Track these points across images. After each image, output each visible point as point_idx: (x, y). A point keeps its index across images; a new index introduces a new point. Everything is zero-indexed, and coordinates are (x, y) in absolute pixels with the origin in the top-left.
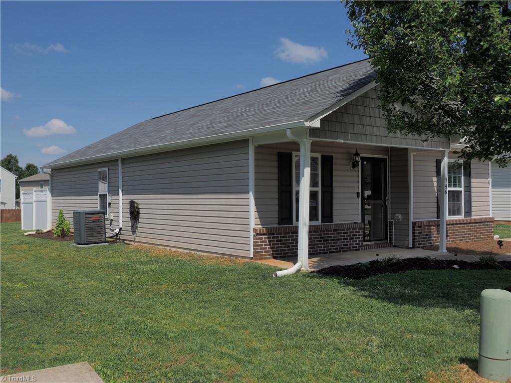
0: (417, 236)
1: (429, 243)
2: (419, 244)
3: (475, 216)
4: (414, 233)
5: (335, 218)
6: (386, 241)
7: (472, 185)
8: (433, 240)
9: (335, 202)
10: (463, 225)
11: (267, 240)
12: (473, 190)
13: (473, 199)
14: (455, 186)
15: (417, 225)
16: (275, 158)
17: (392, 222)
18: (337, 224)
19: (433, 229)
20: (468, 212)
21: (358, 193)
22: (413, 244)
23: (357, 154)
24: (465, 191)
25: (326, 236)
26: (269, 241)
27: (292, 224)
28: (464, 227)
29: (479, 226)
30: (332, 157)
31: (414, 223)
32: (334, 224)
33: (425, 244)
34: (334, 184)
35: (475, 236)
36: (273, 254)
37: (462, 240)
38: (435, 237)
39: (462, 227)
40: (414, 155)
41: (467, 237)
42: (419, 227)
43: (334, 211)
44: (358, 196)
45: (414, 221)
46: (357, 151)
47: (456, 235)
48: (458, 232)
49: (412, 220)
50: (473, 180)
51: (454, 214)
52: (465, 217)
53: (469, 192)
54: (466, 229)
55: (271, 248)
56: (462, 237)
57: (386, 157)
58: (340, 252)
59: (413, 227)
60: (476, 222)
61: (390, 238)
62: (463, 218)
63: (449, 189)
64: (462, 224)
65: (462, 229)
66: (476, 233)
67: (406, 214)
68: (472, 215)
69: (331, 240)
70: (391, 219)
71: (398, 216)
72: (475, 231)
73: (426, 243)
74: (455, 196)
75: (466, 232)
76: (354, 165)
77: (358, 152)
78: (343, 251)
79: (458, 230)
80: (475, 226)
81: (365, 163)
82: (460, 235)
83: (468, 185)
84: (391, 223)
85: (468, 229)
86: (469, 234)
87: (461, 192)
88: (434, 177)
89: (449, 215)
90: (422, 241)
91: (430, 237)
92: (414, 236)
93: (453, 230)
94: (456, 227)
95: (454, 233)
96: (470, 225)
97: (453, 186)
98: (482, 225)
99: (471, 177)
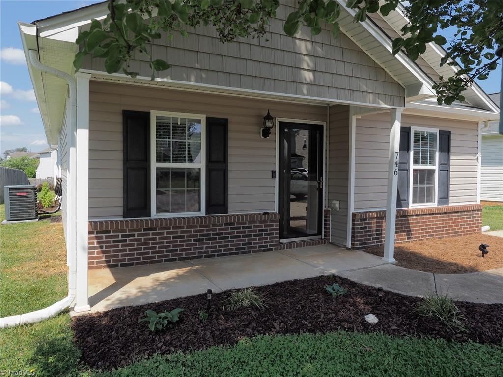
0: (358, 233)
1: (377, 242)
2: (361, 244)
3: (455, 202)
4: (353, 229)
5: (230, 206)
6: (320, 236)
7: (452, 162)
9: (230, 184)
10: (434, 216)
11: (95, 241)
12: (452, 168)
13: (452, 181)
14: (424, 163)
15: (358, 217)
16: (120, 119)
17: (329, 210)
18: (234, 216)
20: (445, 198)
21: (273, 173)
22: (353, 244)
23: (269, 117)
24: (440, 170)
25: (211, 232)
26: (99, 243)
27: (150, 217)
28: (437, 218)
29: (459, 216)
30: (227, 120)
31: (354, 215)
32: (229, 216)
33: (371, 243)
34: (230, 159)
35: (452, 230)
36: (108, 261)
37: (433, 235)
40: (357, 120)
41: (440, 231)
42: (361, 220)
43: (229, 197)
44: (273, 176)
45: (354, 212)
46: (268, 113)
47: (423, 229)
48: (427, 225)
49: (352, 210)
50: (452, 157)
51: (422, 201)
52: (439, 203)
53: (447, 172)
54: (439, 221)
55: (103, 252)
56: (433, 232)
57: (324, 124)
58: (237, 253)
59: (353, 221)
60: (456, 211)
61: (325, 232)
62: (436, 206)
63: (413, 167)
64: (433, 214)
65: (433, 221)
66: (455, 226)
67: (345, 201)
68: (450, 202)
69: (221, 238)
70: (328, 207)
71: (335, 204)
72: (453, 223)
73: (374, 242)
74: (424, 177)
75: (440, 224)
76: (266, 133)
77: (271, 114)
78: (242, 253)
79: (426, 222)
80: (453, 216)
81: (286, 130)
82: (429, 229)
83: (446, 163)
84: (327, 212)
85: (443, 220)
86: (443, 227)
87: (434, 171)
89: (414, 202)
90: (366, 240)
92: (353, 233)
93: (419, 223)
94: (424, 219)
95: (420, 226)
96: (445, 215)
97: (422, 163)
98: (464, 215)
99: (451, 152)
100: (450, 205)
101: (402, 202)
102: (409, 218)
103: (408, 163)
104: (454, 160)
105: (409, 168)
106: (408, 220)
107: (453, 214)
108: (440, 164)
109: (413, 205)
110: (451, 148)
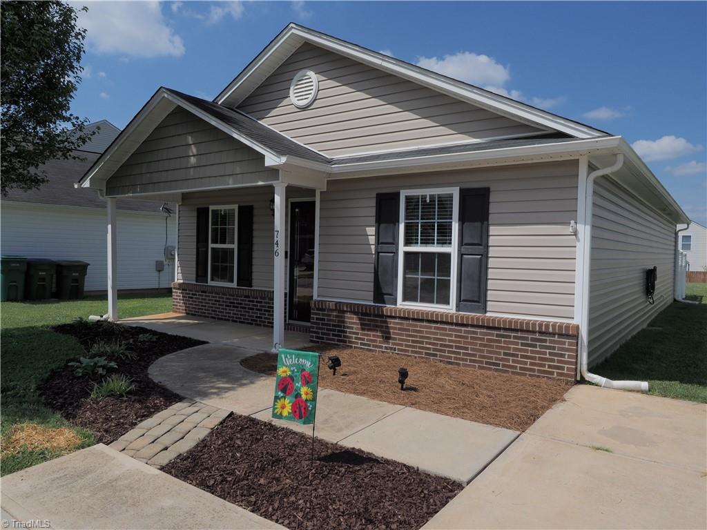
0: (314, 323)
1: (339, 341)
5: (254, 282)
7: (492, 241)
8: (348, 337)
10: (439, 325)
12: (495, 251)
13: (494, 273)
14: (427, 242)
18: (255, 290)
19: (352, 318)
20: (474, 301)
21: (287, 253)
26: (183, 296)
30: (252, 207)
32: (250, 289)
33: (329, 340)
34: (254, 241)
36: (186, 310)
38: (357, 333)
48: (422, 337)
49: (315, 296)
50: (493, 230)
51: (427, 299)
52: (458, 308)
53: (479, 257)
55: (185, 303)
56: (435, 350)
60: (492, 327)
62: (452, 312)
63: (404, 249)
64: (436, 322)
68: (487, 309)
69: (242, 308)
73: (333, 341)
78: (256, 325)
83: (477, 241)
87: (447, 255)
88: (371, 226)
91: (344, 332)
93: (408, 330)
94: (416, 326)
97: (421, 243)
99: (490, 223)
100: (488, 314)
101: (385, 296)
102: (389, 320)
103: (395, 243)
104: (498, 235)
105: (397, 249)
106: (386, 322)
107: (485, 331)
108: (461, 243)
109: (404, 303)
110: (491, 217)
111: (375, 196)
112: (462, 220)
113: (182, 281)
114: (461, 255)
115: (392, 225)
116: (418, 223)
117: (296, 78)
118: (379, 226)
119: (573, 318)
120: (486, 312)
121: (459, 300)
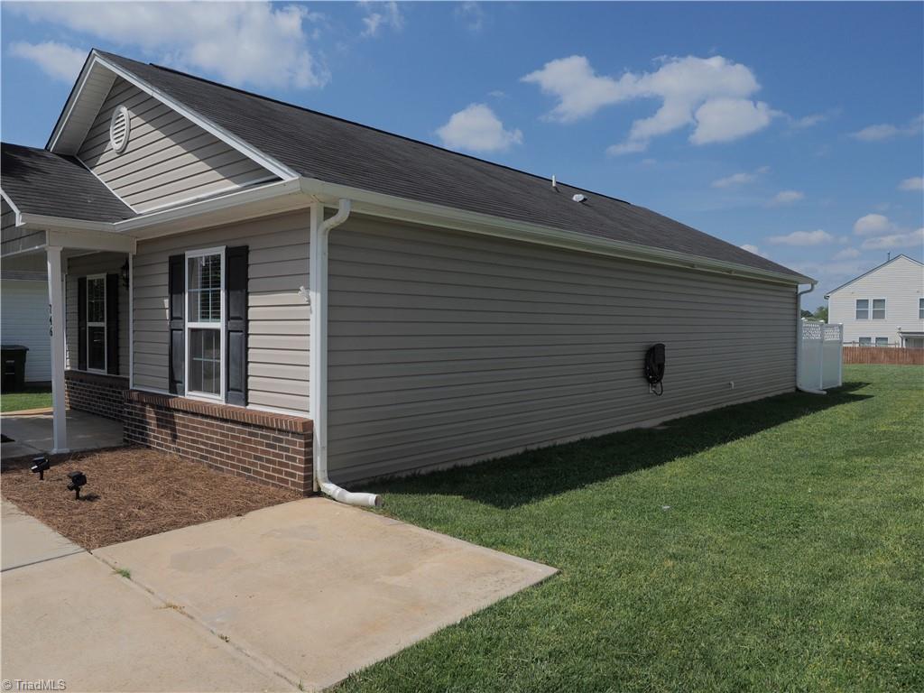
1: (143, 440)
2: (128, 436)
3: (260, 404)
7: (252, 313)
8: (147, 435)
10: (209, 420)
12: (252, 326)
13: (253, 354)
14: (205, 317)
19: (150, 412)
20: (239, 390)
28: (212, 425)
29: (251, 434)
35: (239, 461)
38: (154, 431)
39: (208, 424)
41: (218, 455)
47: (192, 440)
48: (198, 436)
50: (253, 300)
52: (227, 399)
53: (242, 334)
54: (216, 433)
56: (207, 451)
62: (220, 402)
63: (189, 325)
64: (207, 417)
65: (206, 431)
68: (249, 400)
72: (240, 446)
73: (139, 438)
75: (218, 440)
79: (196, 428)
82: (201, 443)
83: (239, 314)
85: (222, 435)
86: (223, 449)
87: (218, 332)
88: (166, 297)
89: (191, 388)
90: (132, 431)
91: (145, 429)
93: (188, 427)
94: (193, 421)
95: (189, 434)
97: (201, 318)
98: (263, 436)
99: (249, 291)
100: (249, 407)
101: (177, 384)
102: (175, 414)
103: (182, 317)
104: (256, 307)
105: (184, 326)
106: (173, 417)
108: (228, 318)
109: (190, 393)
110: (250, 283)
111: (167, 260)
112: (228, 289)
113: (69, 368)
114: (228, 332)
115: (180, 295)
116: (197, 292)
117: (114, 117)
118: (172, 297)
119: (308, 411)
120: (247, 404)
121: (228, 389)
